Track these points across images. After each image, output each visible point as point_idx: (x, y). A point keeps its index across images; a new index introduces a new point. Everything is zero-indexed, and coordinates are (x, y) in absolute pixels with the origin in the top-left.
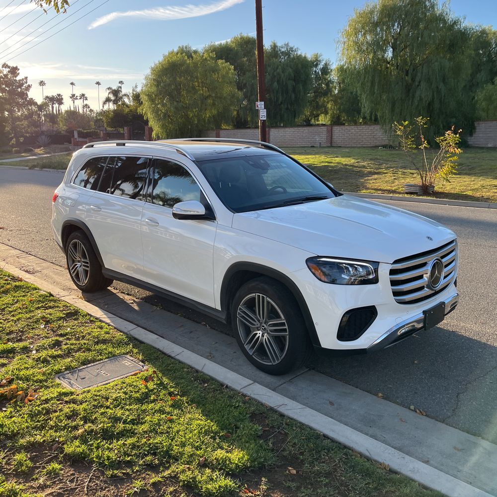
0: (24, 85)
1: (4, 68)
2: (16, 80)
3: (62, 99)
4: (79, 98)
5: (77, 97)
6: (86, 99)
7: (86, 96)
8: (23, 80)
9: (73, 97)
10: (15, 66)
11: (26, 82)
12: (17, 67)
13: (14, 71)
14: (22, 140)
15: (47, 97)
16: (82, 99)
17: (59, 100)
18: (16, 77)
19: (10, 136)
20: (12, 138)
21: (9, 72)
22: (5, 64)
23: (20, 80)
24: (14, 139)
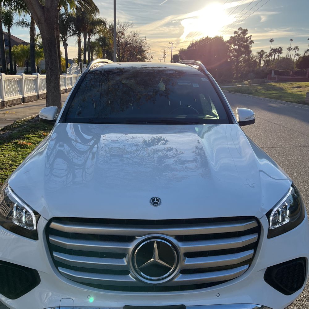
0: (249, 41)
1: (239, 31)
2: (244, 38)
3: (282, 50)
4: (293, 49)
5: (292, 48)
6: (298, 50)
7: (298, 48)
8: (248, 37)
9: (289, 49)
10: (246, 29)
11: (250, 39)
12: (247, 29)
13: (245, 32)
14: (239, 75)
15: (272, 49)
16: (295, 50)
17: (280, 51)
18: (245, 35)
19: (234, 73)
20: (234, 74)
21: (241, 33)
22: (240, 28)
23: (247, 38)
24: (235, 75)
